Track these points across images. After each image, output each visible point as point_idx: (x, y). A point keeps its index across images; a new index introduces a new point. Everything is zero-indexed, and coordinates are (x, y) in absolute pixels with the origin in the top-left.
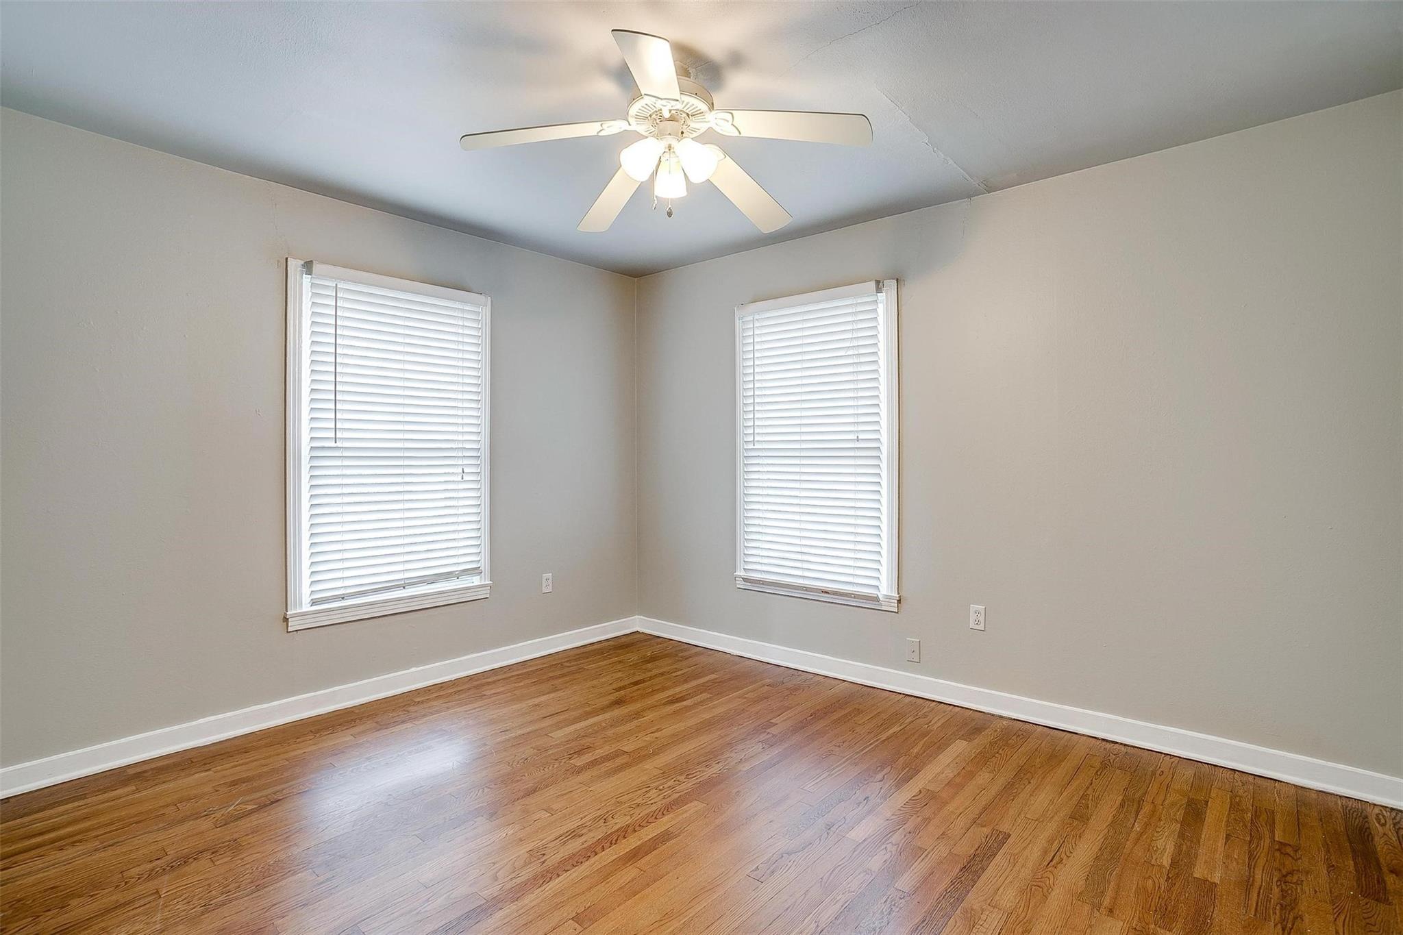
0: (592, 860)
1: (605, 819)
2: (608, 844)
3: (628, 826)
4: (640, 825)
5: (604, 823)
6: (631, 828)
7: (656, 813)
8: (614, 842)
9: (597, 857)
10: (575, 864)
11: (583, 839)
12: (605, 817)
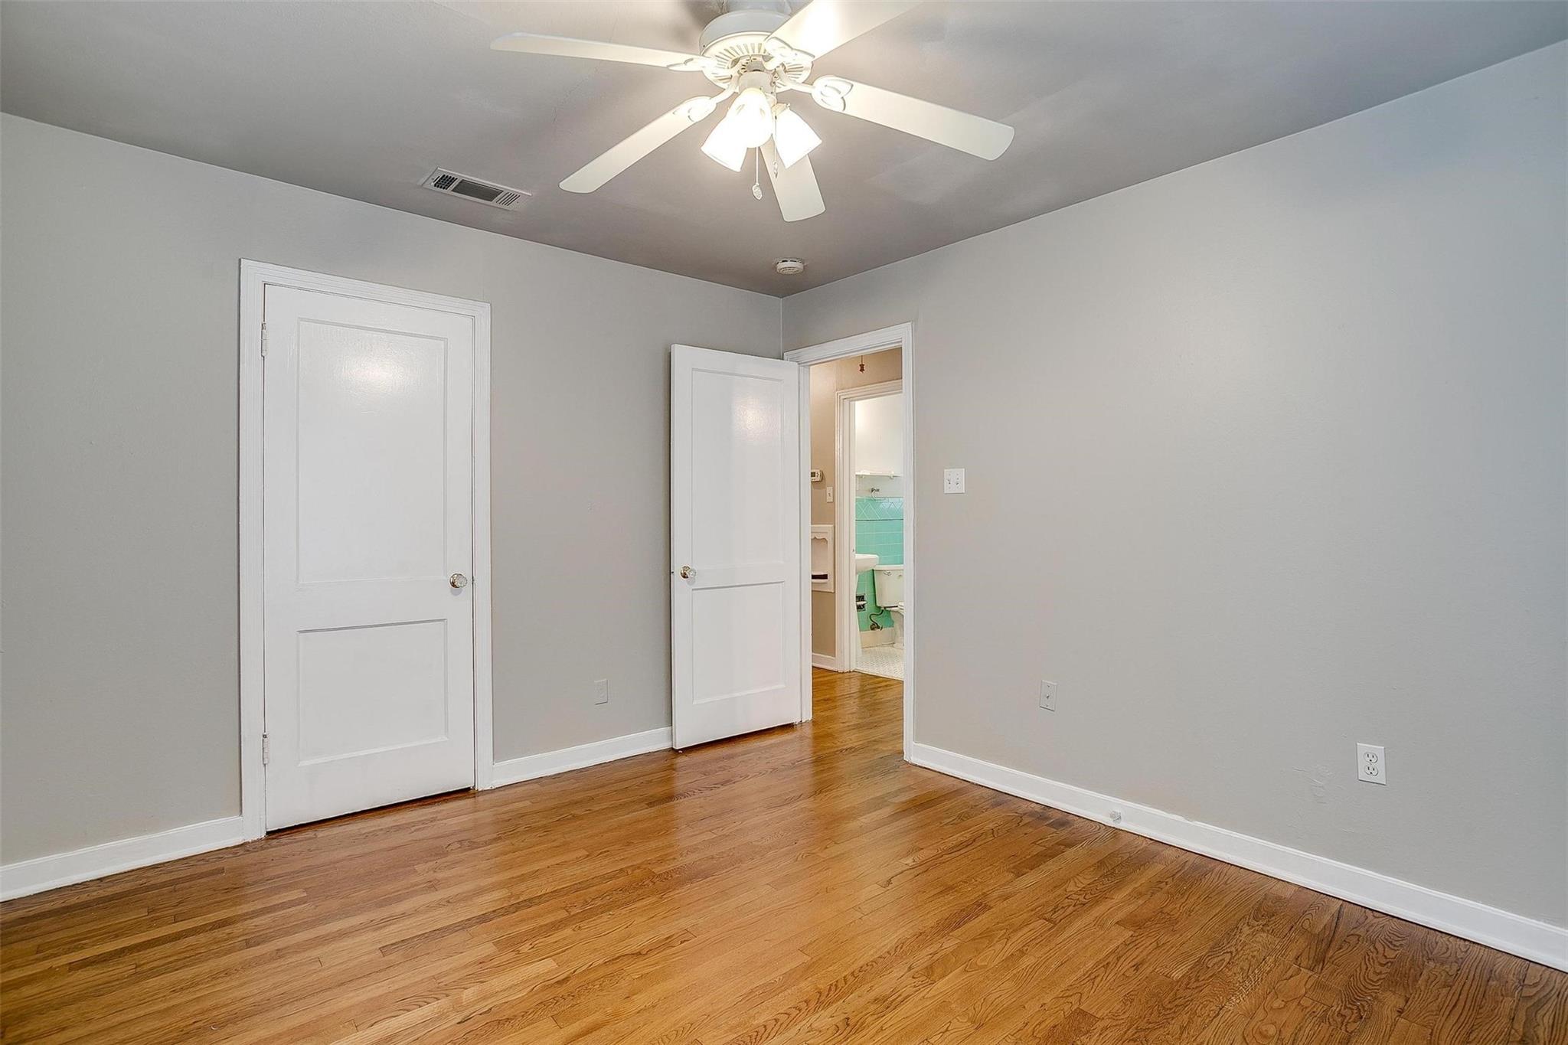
0: (856, 966)
1: (848, 1025)
2: (840, 986)
3: (815, 1011)
4: (800, 1010)
5: (848, 1019)
6: (813, 1005)
7: (776, 1029)
8: (833, 988)
9: (851, 970)
10: (874, 964)
11: (873, 995)
12: (849, 1029)
